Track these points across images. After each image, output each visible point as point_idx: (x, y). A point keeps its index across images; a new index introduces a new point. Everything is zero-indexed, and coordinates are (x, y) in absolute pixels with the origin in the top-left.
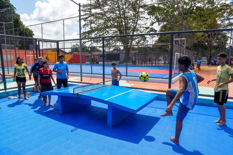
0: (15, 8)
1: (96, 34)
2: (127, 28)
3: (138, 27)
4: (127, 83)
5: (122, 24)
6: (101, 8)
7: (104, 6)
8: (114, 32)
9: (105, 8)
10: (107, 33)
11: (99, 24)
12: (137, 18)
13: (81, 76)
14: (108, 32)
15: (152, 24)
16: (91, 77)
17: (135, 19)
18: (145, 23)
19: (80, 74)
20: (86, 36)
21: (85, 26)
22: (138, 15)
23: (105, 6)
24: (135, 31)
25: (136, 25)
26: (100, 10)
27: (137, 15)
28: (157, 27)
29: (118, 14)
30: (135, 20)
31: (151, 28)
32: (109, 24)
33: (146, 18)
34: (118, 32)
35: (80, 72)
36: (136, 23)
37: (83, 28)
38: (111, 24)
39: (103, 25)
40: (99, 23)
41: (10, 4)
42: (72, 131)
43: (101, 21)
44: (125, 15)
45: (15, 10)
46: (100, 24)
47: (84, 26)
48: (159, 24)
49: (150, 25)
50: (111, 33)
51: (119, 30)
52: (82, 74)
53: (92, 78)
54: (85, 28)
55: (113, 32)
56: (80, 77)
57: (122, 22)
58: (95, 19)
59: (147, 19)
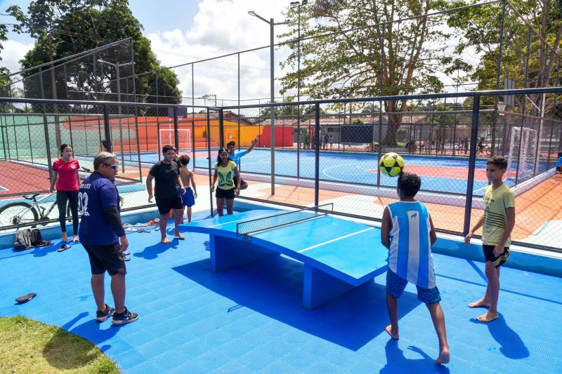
0: (142, 26)
1: (318, 78)
2: (395, 62)
3: (424, 57)
4: (375, 204)
5: (383, 51)
6: (331, 15)
7: (338, 9)
8: (361, 73)
9: (341, 13)
10: (345, 74)
11: (326, 52)
12: (422, 35)
13: (273, 182)
14: (347, 71)
15: (460, 49)
16: (297, 186)
17: (415, 38)
18: (443, 46)
19: (270, 177)
20: (294, 83)
21: (293, 59)
22: (424, 27)
23: (341, 10)
24: (415, 68)
25: (418, 53)
26: (329, 18)
27: (421, 26)
28: (473, 57)
29: (372, 28)
30: (416, 40)
31: (457, 60)
32: (351, 53)
33: (445, 36)
34: (373, 71)
35: (270, 172)
36: (419, 49)
37: (289, 64)
38: (356, 51)
39: (337, 55)
40: (327, 49)
41: (133, 18)
42: (229, 311)
43: (331, 47)
44: (390, 28)
45: (141, 31)
46: (328, 52)
47: (291, 59)
48: (479, 49)
49: (455, 52)
50: (353, 74)
51: (375, 67)
52: (276, 177)
53: (299, 188)
54: (291, 63)
55: (359, 71)
56: (269, 185)
57: (382, 46)
58: (316, 42)
59: (448, 36)
